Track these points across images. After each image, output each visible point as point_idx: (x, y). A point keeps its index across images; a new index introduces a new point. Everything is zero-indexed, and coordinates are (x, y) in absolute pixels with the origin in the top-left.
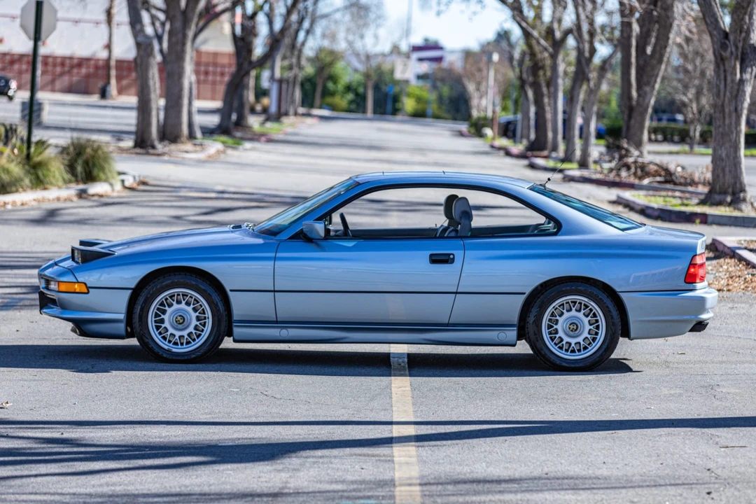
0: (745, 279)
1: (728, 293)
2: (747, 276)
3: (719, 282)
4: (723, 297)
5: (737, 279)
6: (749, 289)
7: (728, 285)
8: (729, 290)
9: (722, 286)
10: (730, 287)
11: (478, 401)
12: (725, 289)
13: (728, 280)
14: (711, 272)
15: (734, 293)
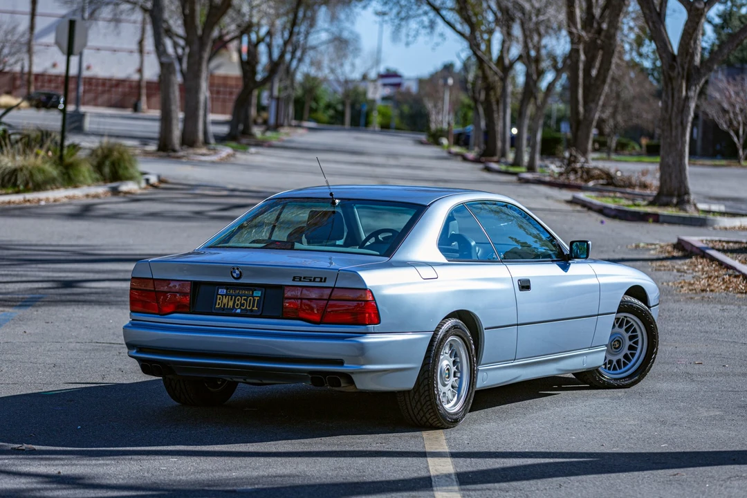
0: (723, 279)
1: (711, 293)
2: (725, 277)
3: (700, 282)
4: (709, 298)
5: (716, 279)
6: (731, 289)
7: (709, 285)
8: (712, 291)
9: (704, 285)
10: (712, 288)
11: (512, 426)
12: (708, 289)
13: (708, 281)
14: (688, 272)
15: (717, 294)
